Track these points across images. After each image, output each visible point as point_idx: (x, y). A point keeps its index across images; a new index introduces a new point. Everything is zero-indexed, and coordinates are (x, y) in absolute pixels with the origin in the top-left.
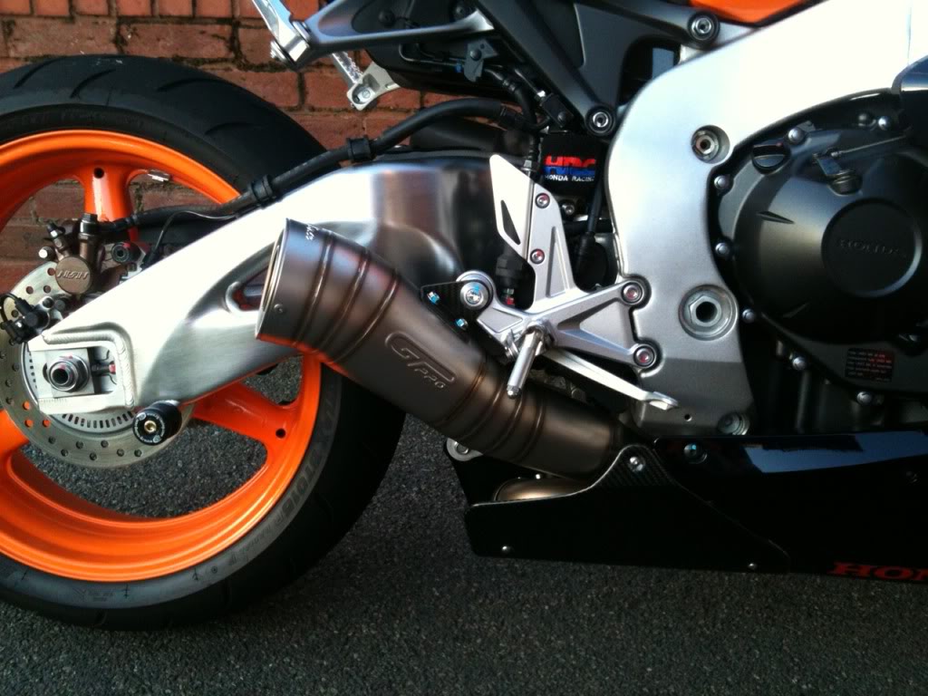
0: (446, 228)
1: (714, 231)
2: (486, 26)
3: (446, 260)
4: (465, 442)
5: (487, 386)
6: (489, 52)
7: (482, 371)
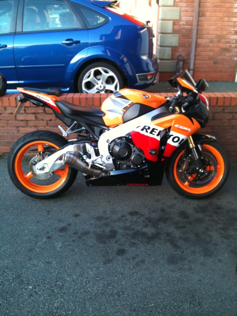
0: (82, 150)
1: (109, 150)
2: (85, 129)
3: (82, 154)
4: (85, 173)
5: (87, 167)
6: (85, 132)
7: (86, 166)
